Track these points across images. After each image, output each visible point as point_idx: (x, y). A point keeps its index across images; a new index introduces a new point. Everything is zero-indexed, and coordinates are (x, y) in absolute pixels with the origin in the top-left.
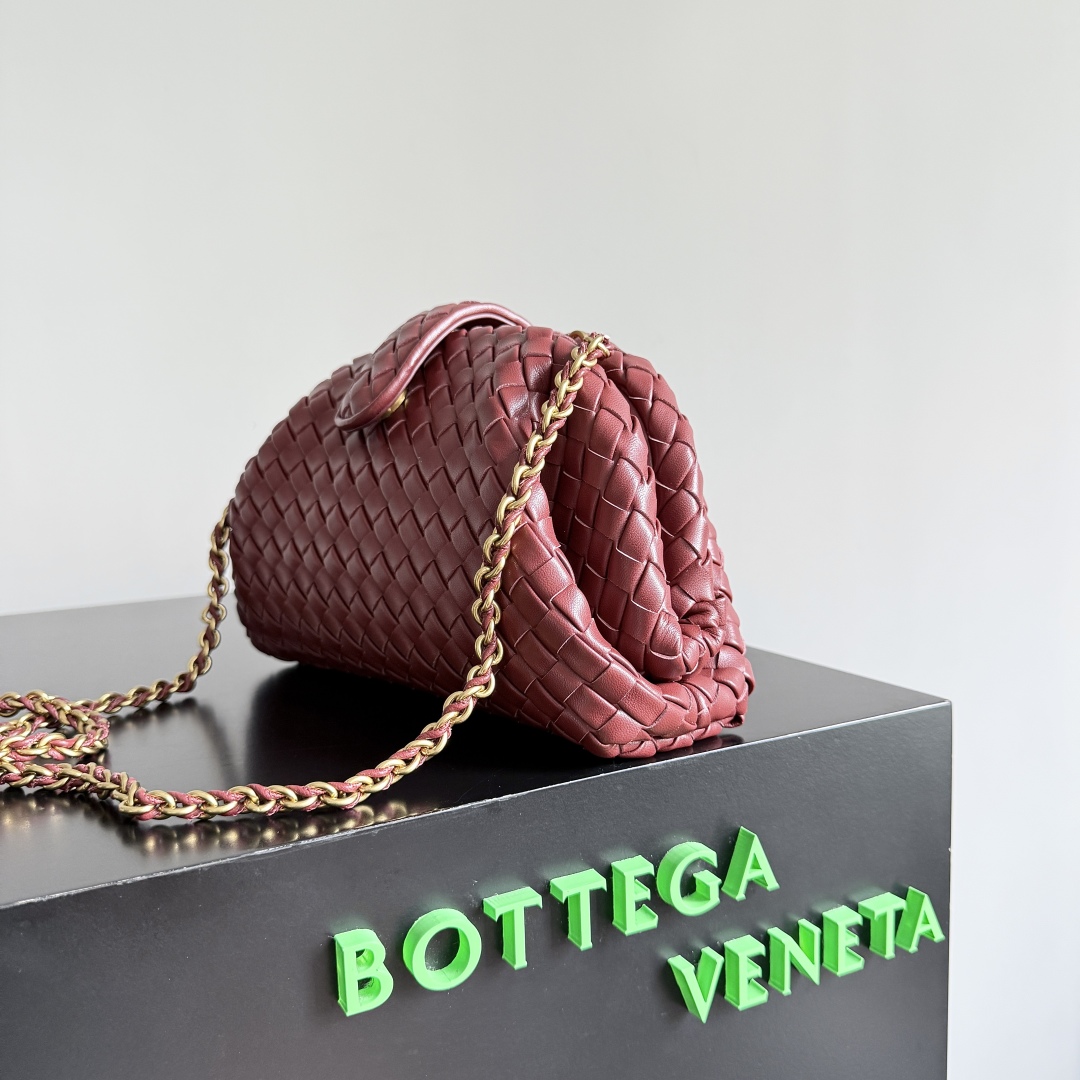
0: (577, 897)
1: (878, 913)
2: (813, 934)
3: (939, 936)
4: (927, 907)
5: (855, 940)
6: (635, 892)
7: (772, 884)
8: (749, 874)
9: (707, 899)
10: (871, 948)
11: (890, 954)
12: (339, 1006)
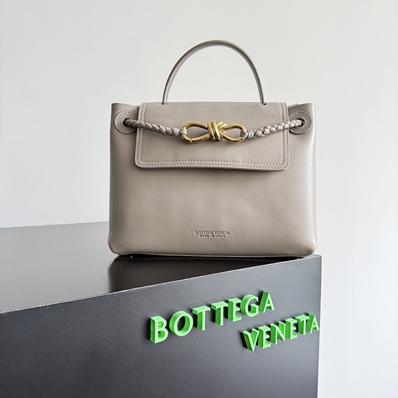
0: (220, 309)
2: (283, 325)
3: (318, 329)
4: (315, 319)
5: (295, 328)
6: (235, 309)
7: (273, 308)
8: (267, 305)
9: (255, 312)
11: (304, 333)
12: (152, 340)
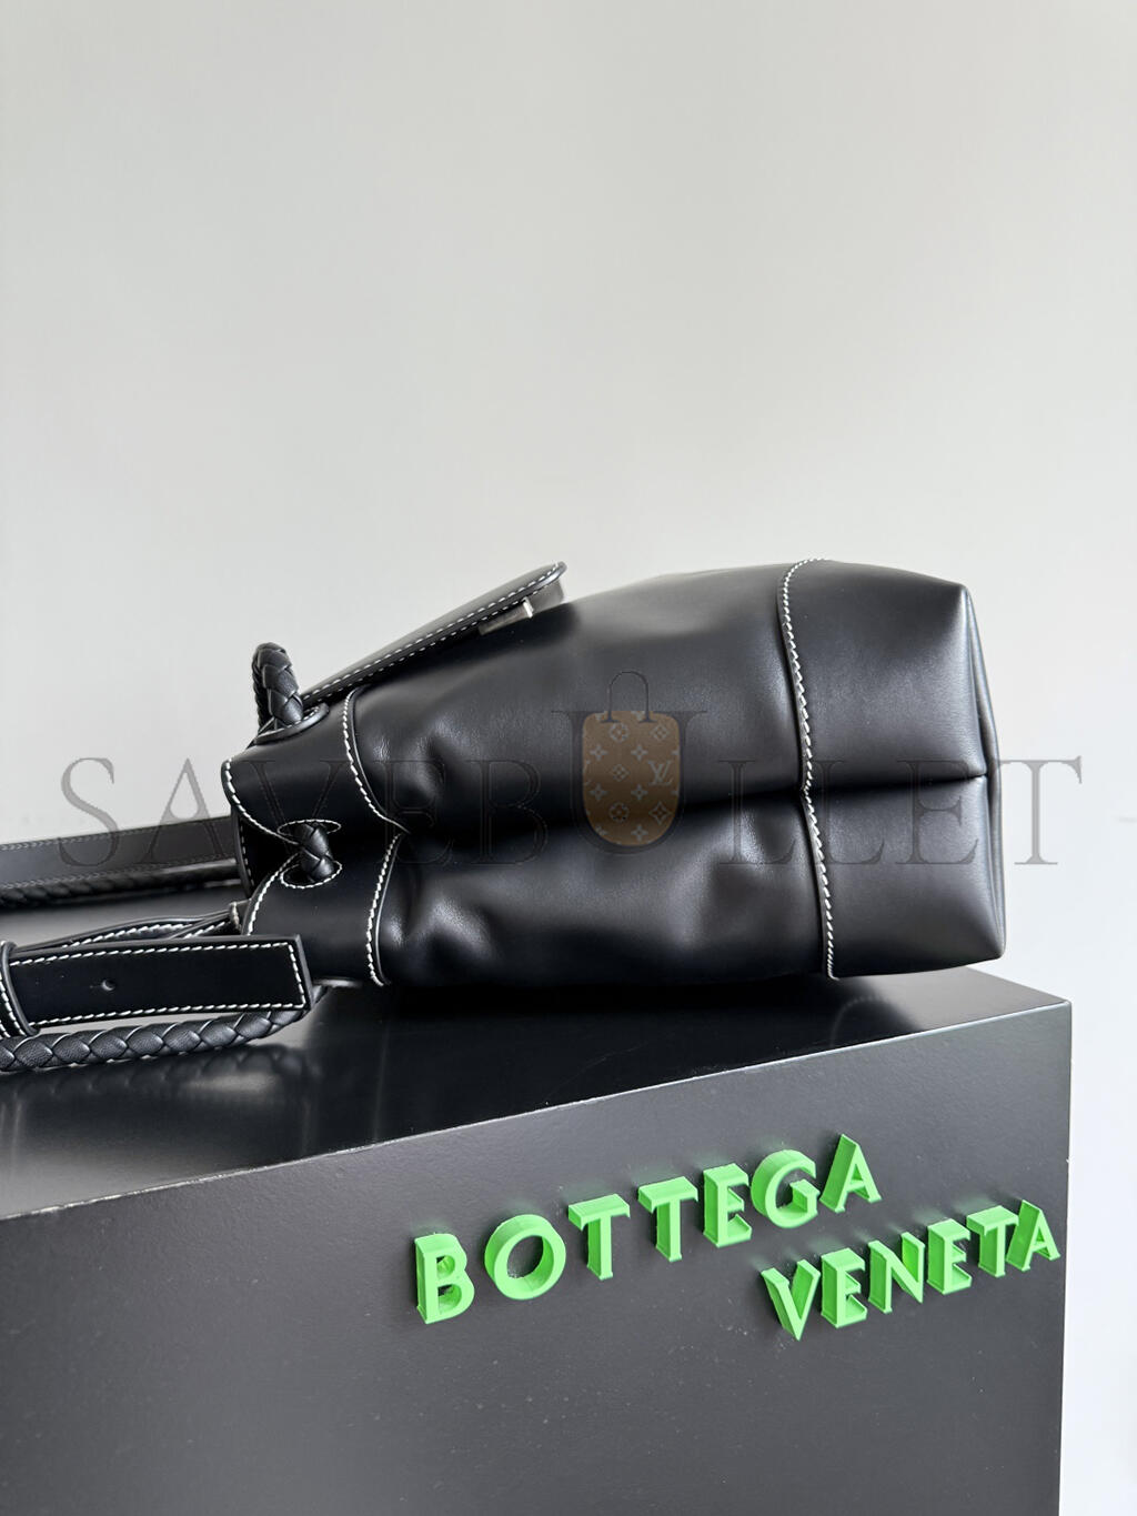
0: (667, 1207)
1: (988, 1228)
2: (916, 1248)
3: (1054, 1254)
4: (1042, 1223)
5: (963, 1257)
6: (728, 1203)
7: (874, 1196)
8: (850, 1185)
9: (804, 1210)
10: (980, 1266)
11: (1000, 1272)
12: (419, 1313)
